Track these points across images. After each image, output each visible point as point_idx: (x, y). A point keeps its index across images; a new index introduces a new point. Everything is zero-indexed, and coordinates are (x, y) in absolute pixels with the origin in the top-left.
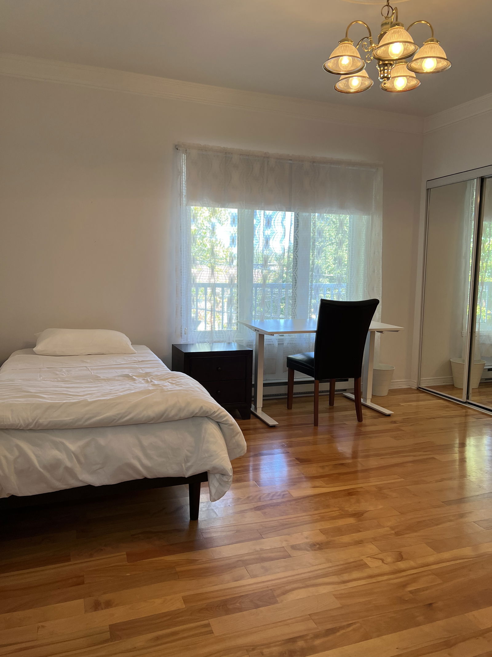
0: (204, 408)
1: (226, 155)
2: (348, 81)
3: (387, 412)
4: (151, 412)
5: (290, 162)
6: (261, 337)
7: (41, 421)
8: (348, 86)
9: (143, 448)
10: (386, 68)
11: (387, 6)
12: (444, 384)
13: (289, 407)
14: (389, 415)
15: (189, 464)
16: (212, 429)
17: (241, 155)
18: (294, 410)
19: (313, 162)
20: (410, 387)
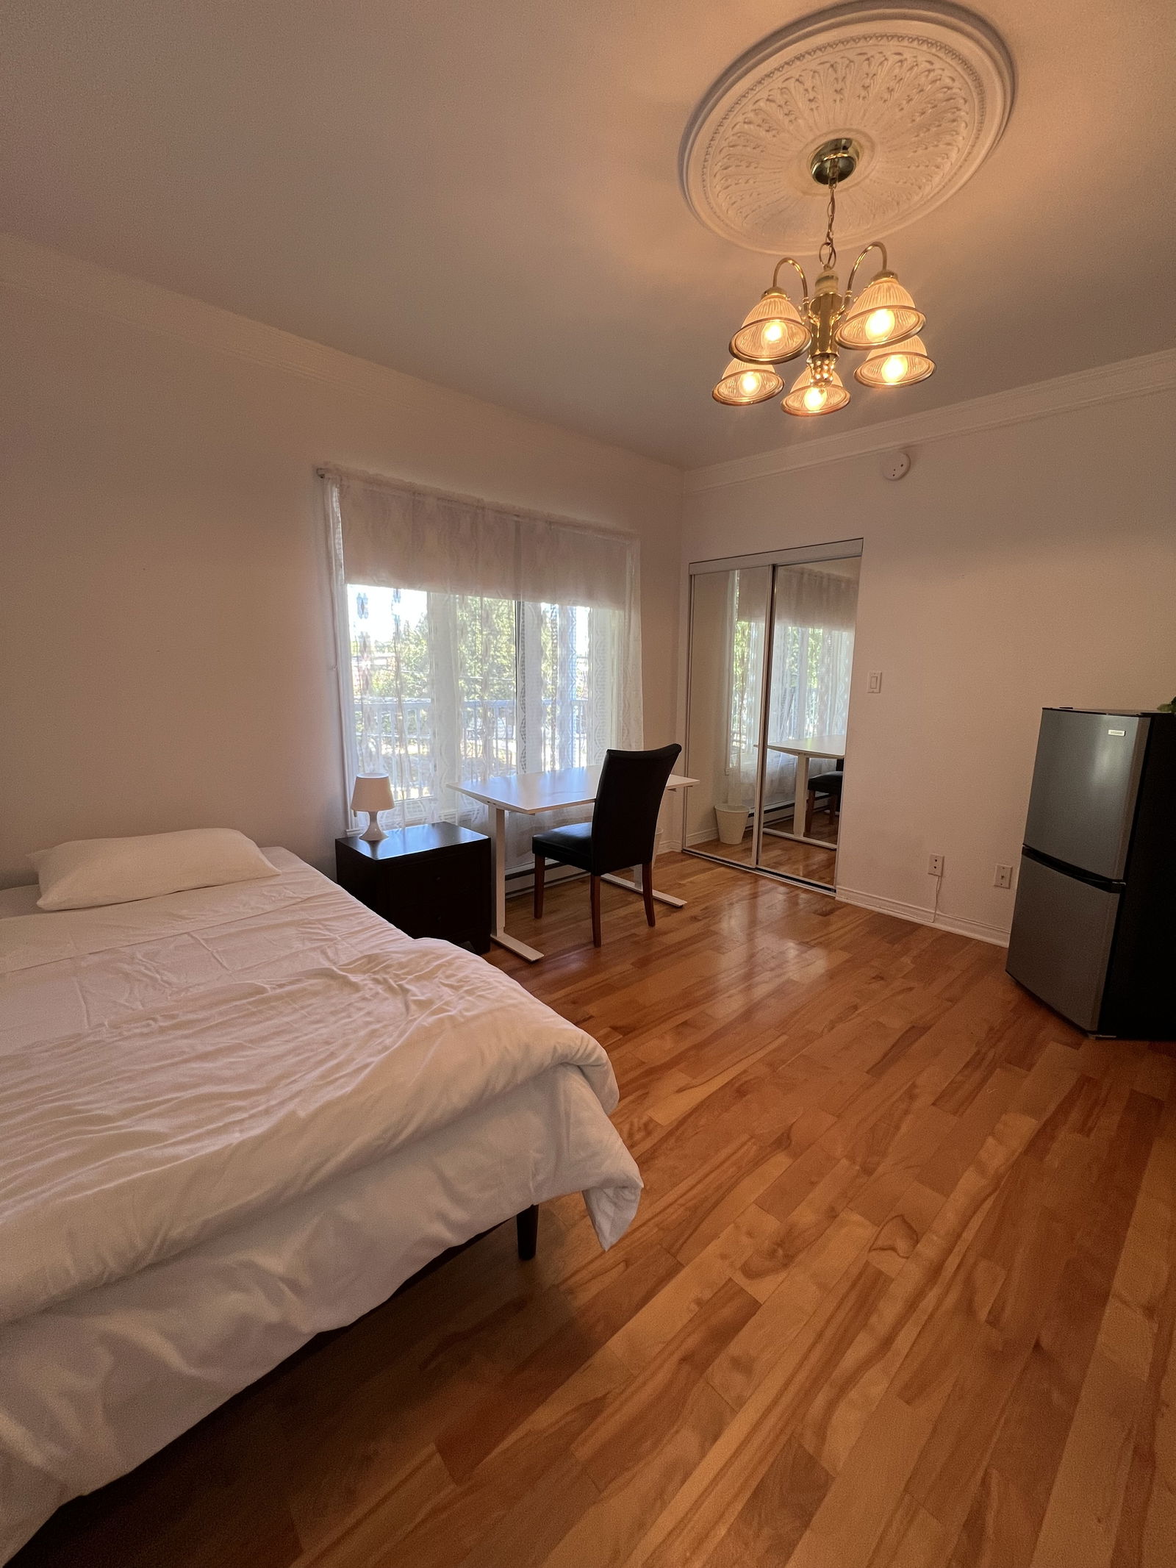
0: (560, 1050)
1: (416, 496)
2: (736, 381)
3: (679, 902)
4: (457, 1098)
5: (516, 519)
6: (500, 813)
7: (175, 1233)
8: (737, 388)
9: (447, 1186)
10: (827, 362)
11: (828, 244)
12: (706, 840)
13: (538, 915)
14: (681, 907)
15: (540, 1178)
16: (576, 1087)
17: (439, 499)
18: (546, 920)
19: (550, 522)
20: (671, 850)
